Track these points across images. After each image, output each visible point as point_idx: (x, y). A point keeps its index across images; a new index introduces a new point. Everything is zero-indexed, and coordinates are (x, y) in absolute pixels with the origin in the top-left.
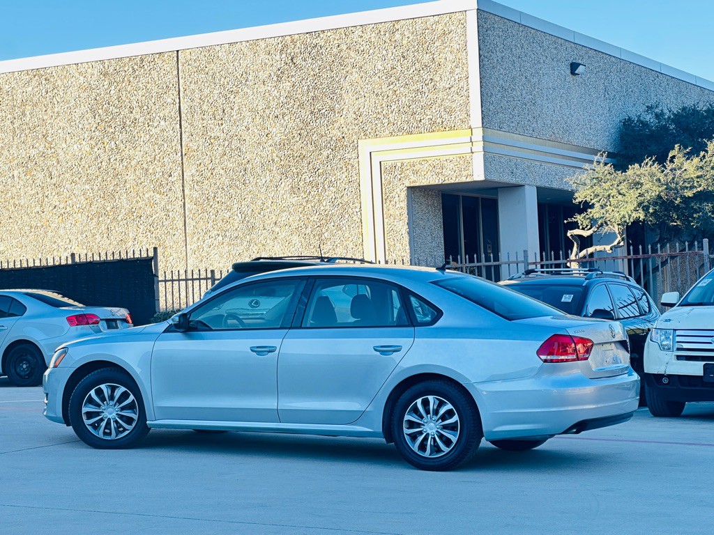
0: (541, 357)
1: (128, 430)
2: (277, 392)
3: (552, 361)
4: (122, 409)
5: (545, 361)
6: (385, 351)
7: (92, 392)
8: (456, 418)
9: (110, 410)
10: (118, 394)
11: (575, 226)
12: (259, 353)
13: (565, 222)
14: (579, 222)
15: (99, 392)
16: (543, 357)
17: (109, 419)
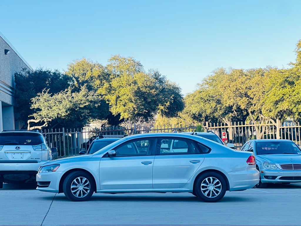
0: (248, 163)
1: (87, 194)
2: (152, 178)
3: (251, 164)
4: (85, 186)
5: (249, 164)
6: (194, 162)
7: (75, 180)
8: (220, 184)
9: (81, 187)
10: (84, 181)
11: (33, 118)
12: (145, 164)
13: (29, 116)
14: (35, 116)
15: (77, 180)
16: (249, 163)
17: (80, 190)
